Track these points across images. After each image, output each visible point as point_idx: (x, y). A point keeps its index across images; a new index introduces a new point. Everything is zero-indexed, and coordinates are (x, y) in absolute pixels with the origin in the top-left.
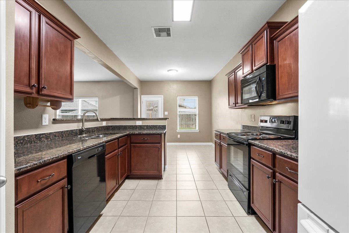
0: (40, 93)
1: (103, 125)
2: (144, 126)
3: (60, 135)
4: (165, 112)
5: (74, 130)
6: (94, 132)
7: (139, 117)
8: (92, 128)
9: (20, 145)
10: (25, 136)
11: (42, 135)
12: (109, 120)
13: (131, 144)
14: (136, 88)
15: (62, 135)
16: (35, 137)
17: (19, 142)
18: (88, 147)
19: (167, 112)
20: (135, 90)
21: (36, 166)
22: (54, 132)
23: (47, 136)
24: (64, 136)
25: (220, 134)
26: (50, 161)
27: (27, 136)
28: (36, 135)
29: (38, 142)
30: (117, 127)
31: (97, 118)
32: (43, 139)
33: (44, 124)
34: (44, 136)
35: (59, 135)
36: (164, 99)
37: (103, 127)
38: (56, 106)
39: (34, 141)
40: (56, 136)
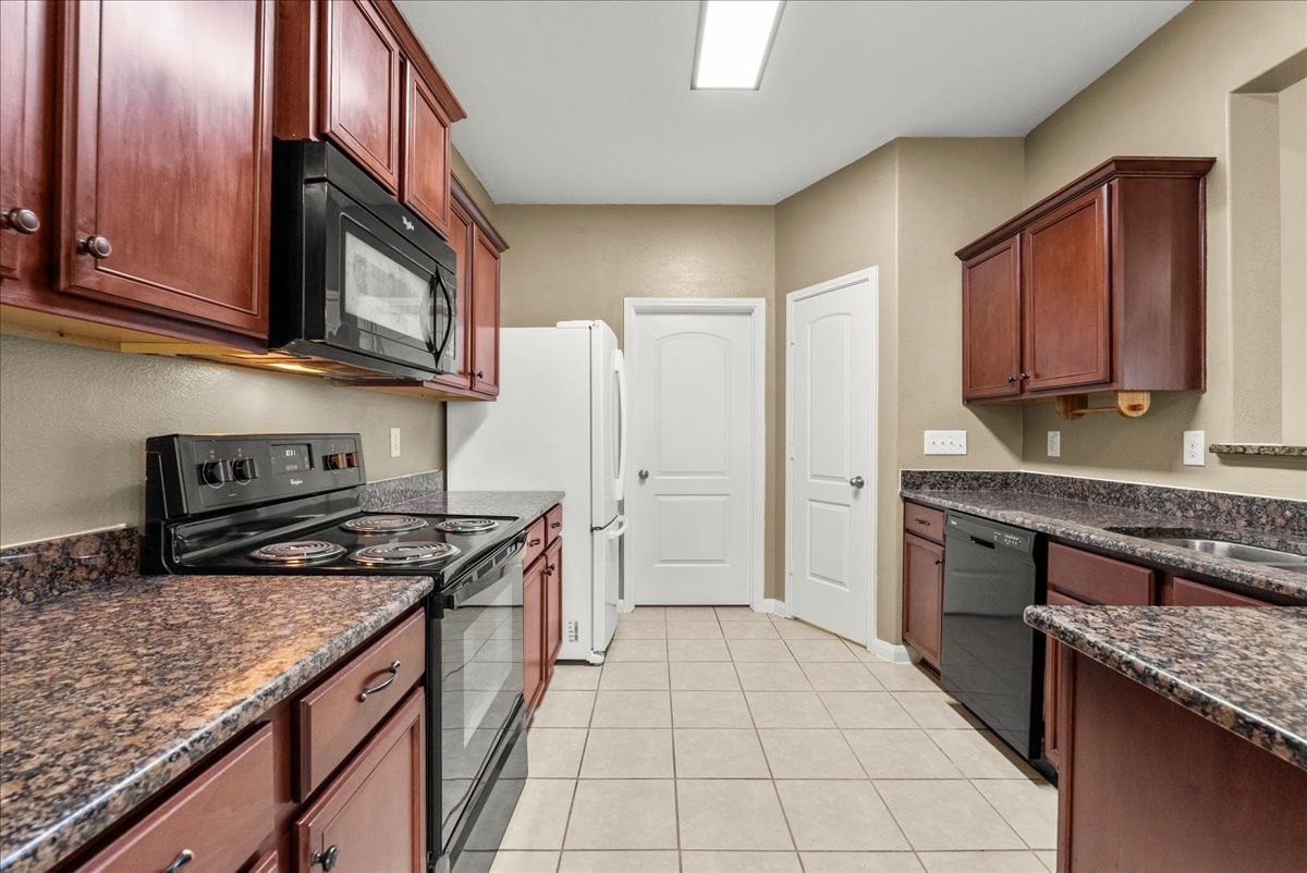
3: (1238, 512)
11: (1167, 492)
15: (1250, 513)
16: (1148, 495)
22: (1210, 494)
23: (1184, 500)
24: (1263, 520)
28: (1150, 489)
29: (1156, 509)
32: (1169, 505)
33: (1188, 460)
34: (1173, 496)
35: (1235, 511)
39: (1144, 503)
40: (1217, 507)
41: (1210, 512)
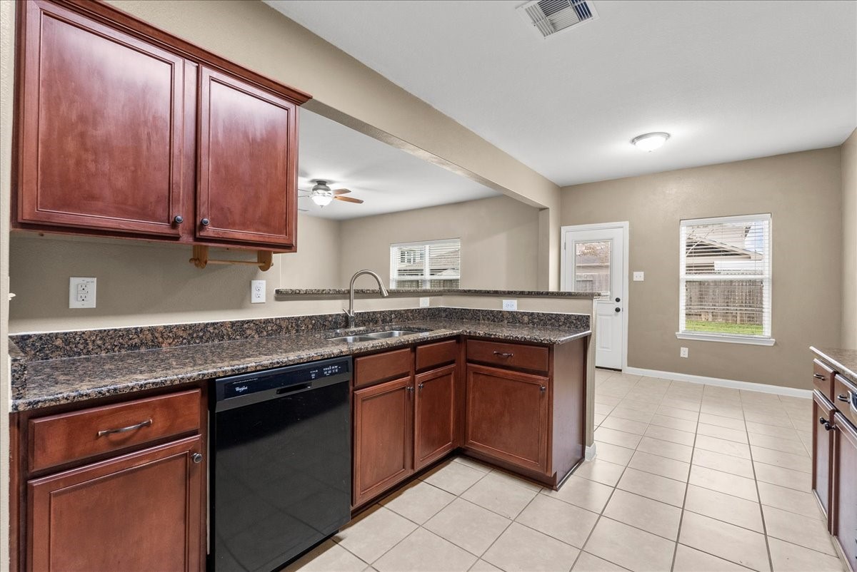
0: (198, 235)
1: (419, 306)
2: (524, 314)
3: (292, 326)
4: (635, 274)
5: (330, 315)
6: (391, 321)
7: (552, 287)
8: (383, 312)
9: (197, 341)
10: (208, 324)
11: (247, 323)
12: (441, 295)
13: (469, 364)
14: (543, 209)
15: (297, 325)
16: (232, 328)
17: (195, 335)
18: (278, 363)
19: (642, 274)
20: (541, 213)
21: (85, 398)
22: (276, 319)
23: (260, 326)
24: (303, 328)
25: (836, 372)
26: (135, 390)
27: (213, 324)
28: (233, 324)
29: (238, 337)
30: (457, 313)
31: (380, 288)
32: (248, 332)
33: (254, 300)
34: (252, 325)
35: (290, 326)
36: (632, 234)
37: (419, 311)
38: (264, 262)
39: (228, 334)
40: (281, 327)
41: (277, 330)
